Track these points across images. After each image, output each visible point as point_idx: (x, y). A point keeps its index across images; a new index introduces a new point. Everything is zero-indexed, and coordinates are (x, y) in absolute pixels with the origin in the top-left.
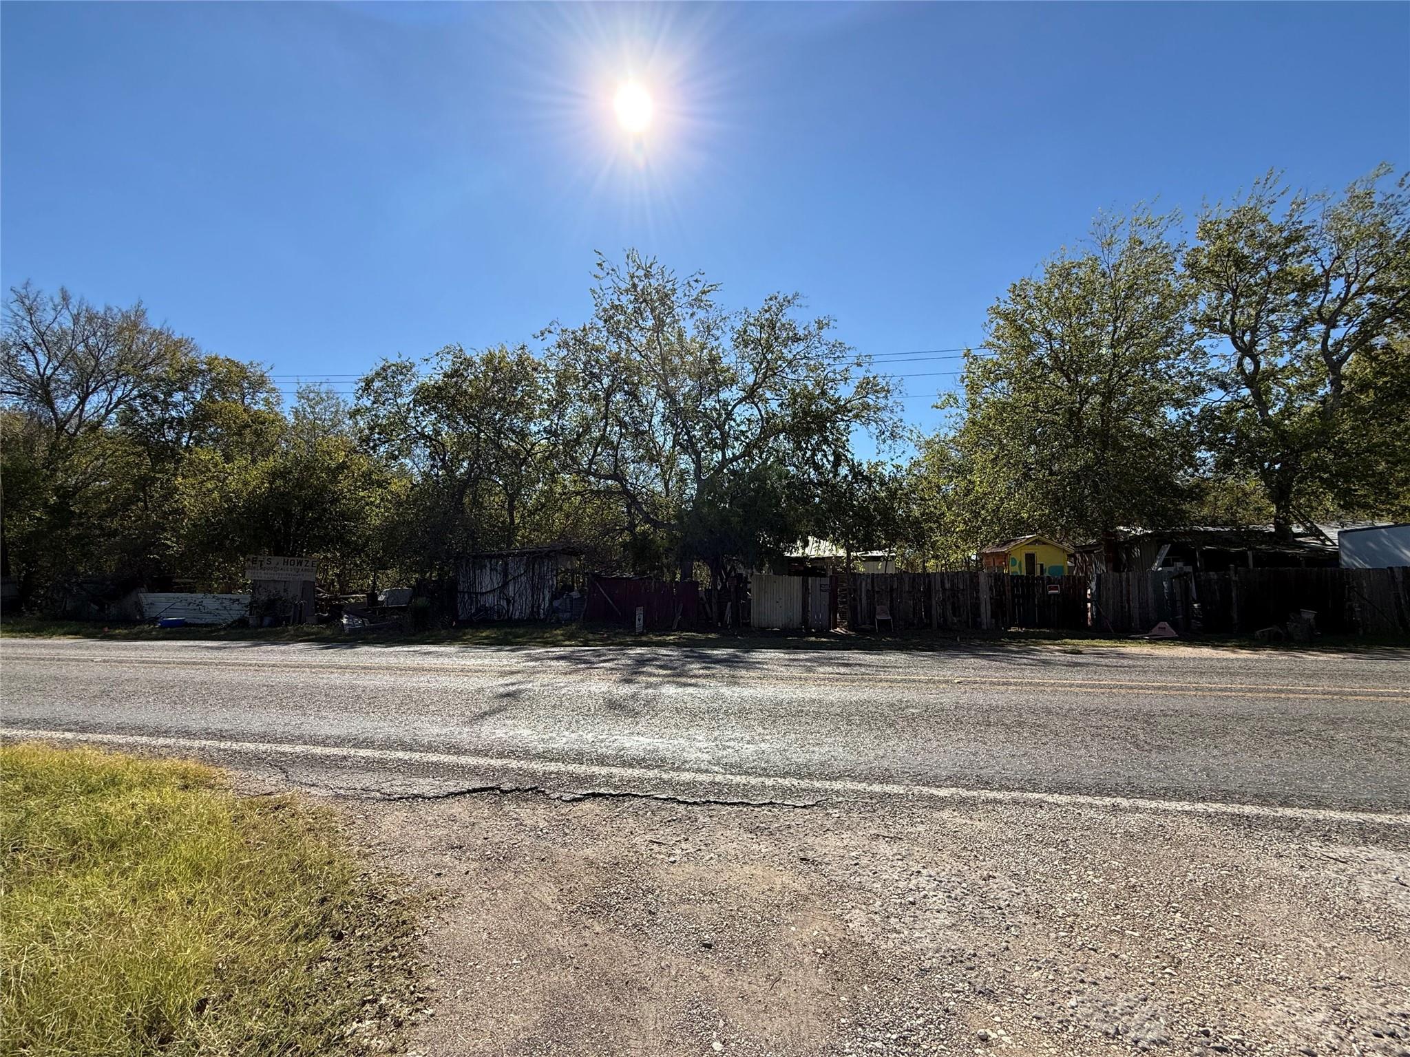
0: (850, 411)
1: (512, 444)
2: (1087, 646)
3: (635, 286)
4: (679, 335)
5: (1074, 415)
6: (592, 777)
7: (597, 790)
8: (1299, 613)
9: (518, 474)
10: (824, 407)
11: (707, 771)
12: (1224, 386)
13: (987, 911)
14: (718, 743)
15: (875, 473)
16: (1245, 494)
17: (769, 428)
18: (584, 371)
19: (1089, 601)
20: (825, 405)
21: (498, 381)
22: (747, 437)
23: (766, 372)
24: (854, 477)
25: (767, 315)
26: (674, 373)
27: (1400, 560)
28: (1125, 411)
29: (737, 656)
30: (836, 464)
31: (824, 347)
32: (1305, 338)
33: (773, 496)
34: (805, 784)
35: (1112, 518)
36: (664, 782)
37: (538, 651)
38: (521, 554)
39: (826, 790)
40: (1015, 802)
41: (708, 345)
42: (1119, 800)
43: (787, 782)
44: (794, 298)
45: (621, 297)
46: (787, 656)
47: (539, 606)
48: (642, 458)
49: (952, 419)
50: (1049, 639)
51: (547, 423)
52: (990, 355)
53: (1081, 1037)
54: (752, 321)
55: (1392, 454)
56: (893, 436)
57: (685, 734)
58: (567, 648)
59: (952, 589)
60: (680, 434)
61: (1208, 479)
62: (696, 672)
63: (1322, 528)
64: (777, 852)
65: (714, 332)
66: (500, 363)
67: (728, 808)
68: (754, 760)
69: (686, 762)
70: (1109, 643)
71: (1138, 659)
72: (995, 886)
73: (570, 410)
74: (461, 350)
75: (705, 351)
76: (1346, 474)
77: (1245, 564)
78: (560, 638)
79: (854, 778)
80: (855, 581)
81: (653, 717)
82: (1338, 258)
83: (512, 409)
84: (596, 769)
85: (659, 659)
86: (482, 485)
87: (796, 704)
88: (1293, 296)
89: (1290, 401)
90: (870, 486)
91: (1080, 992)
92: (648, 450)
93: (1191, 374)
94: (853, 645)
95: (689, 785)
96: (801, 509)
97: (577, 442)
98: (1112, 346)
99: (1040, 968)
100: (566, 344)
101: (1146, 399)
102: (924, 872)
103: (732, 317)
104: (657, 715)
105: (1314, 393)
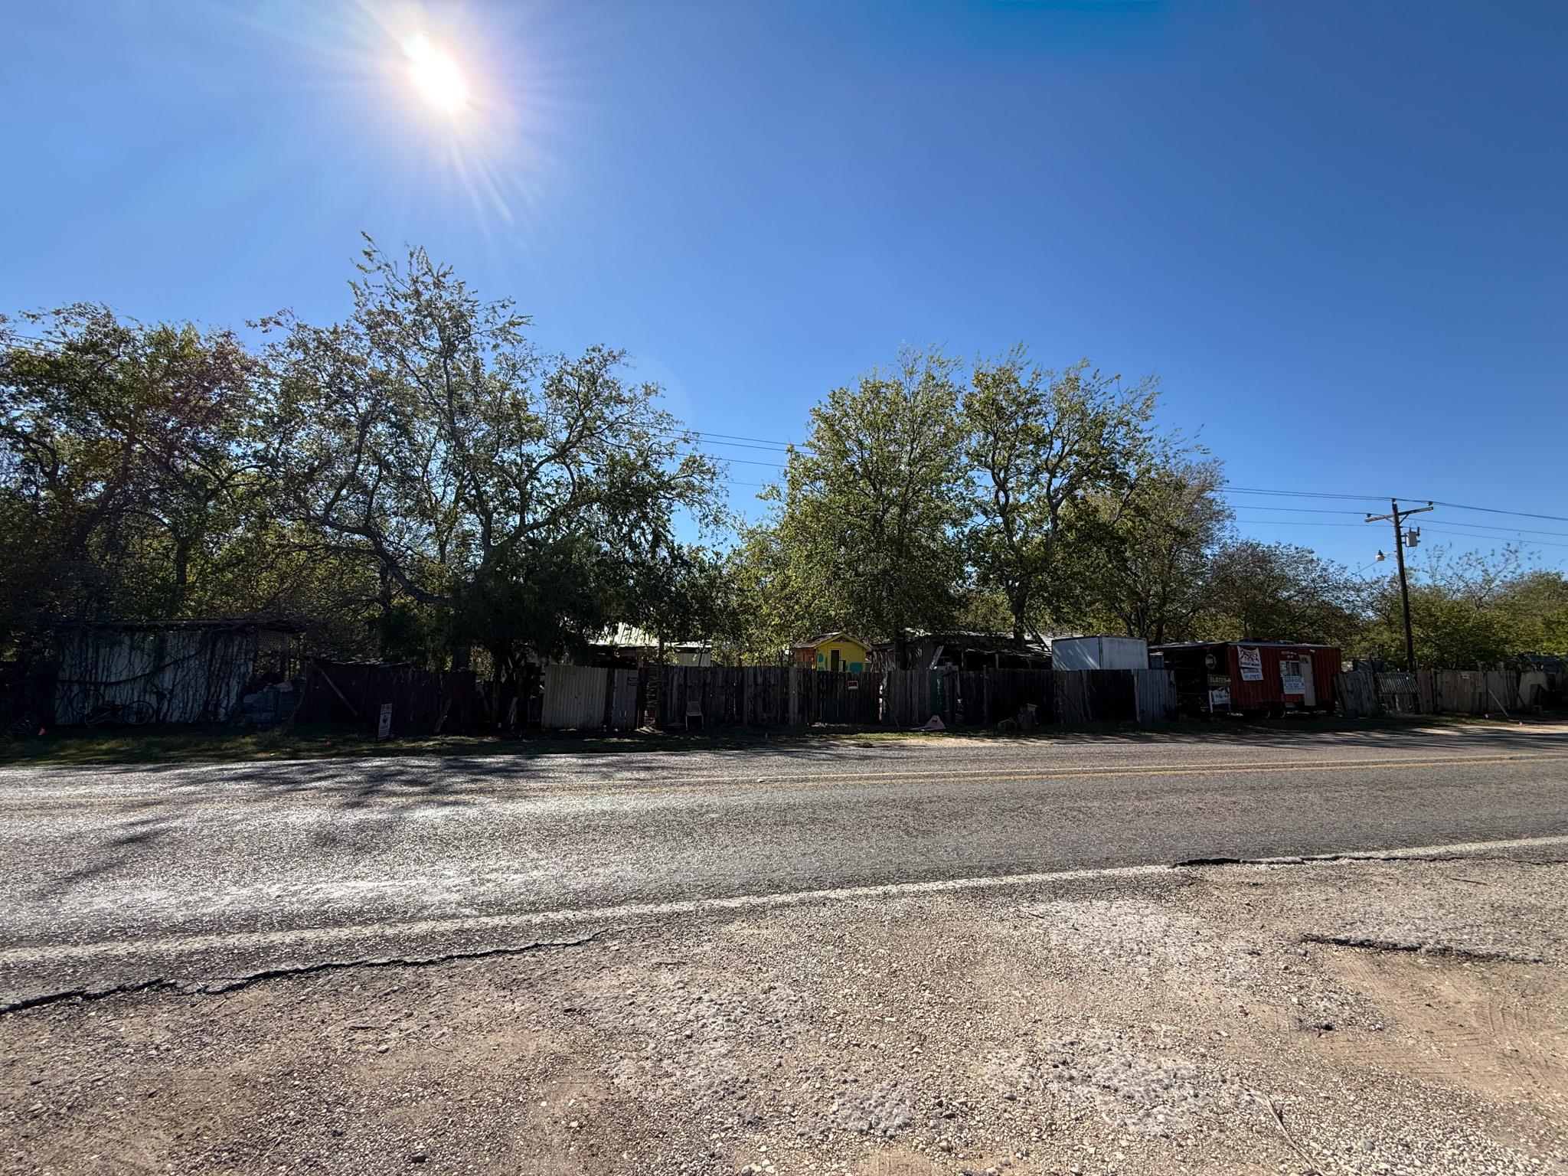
0: (673, 489)
1: (193, 467)
2: (877, 740)
3: (418, 294)
4: (475, 367)
5: (877, 521)
6: (271, 947)
7: (274, 968)
8: (1026, 707)
9: (201, 510)
10: (646, 480)
11: (454, 916)
12: (985, 513)
13: (764, 1028)
14: (475, 876)
15: (695, 558)
16: (996, 606)
17: (582, 494)
18: (329, 385)
19: (881, 696)
20: (648, 478)
21: (175, 374)
22: (554, 502)
23: (582, 431)
24: (674, 560)
25: (588, 367)
26: (464, 410)
27: (1087, 665)
28: (916, 524)
29: (516, 764)
30: (655, 544)
31: (651, 415)
32: (1037, 482)
33: (578, 574)
34: (581, 915)
35: (902, 620)
36: (388, 940)
37: (205, 769)
38: (192, 627)
39: (607, 919)
40: (802, 903)
41: (512, 387)
42: (889, 887)
43: (559, 916)
44: (620, 354)
45: (396, 302)
46: (580, 761)
47: (218, 704)
48: (409, 512)
49: (775, 512)
50: (846, 734)
51: (261, 446)
52: (811, 455)
53: (838, 1143)
54: (569, 369)
55: (1084, 581)
56: (716, 521)
57: (428, 871)
58: (258, 764)
59: (763, 684)
60: (466, 487)
61: (972, 590)
62: (458, 787)
63: (1043, 637)
64: (536, 1007)
65: (520, 372)
66: (182, 348)
67: (478, 961)
68: (521, 894)
69: (424, 907)
70: (894, 736)
71: (914, 750)
72: (775, 998)
73: (301, 433)
74: (108, 315)
75: (507, 393)
76: (1056, 594)
77: (993, 665)
78: (251, 748)
79: (641, 900)
80: (667, 673)
81: (384, 852)
82: (1058, 423)
83: (198, 417)
84: (276, 937)
85: (407, 773)
86: (126, 520)
87: (583, 819)
88: (1031, 447)
89: (1026, 532)
90: (689, 572)
91: (841, 1094)
92: (419, 501)
93: (964, 498)
94: (658, 745)
95: (425, 939)
96: (612, 591)
97: (310, 477)
98: (909, 465)
99: (808, 1078)
100: (303, 345)
101: (932, 516)
102: (706, 997)
103: (546, 361)
104: (389, 848)
105: (1042, 527)
